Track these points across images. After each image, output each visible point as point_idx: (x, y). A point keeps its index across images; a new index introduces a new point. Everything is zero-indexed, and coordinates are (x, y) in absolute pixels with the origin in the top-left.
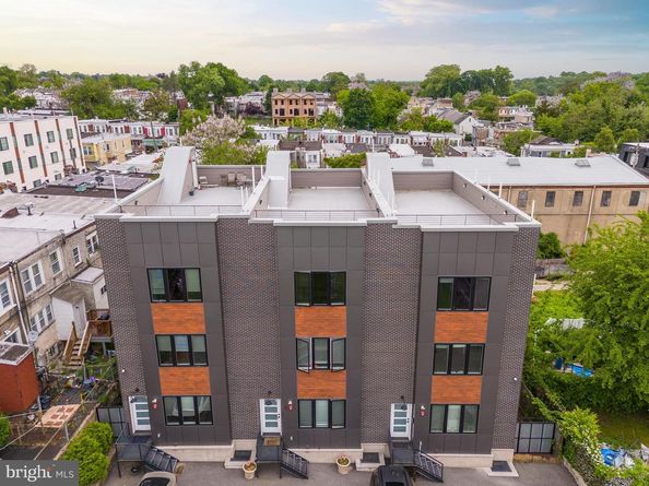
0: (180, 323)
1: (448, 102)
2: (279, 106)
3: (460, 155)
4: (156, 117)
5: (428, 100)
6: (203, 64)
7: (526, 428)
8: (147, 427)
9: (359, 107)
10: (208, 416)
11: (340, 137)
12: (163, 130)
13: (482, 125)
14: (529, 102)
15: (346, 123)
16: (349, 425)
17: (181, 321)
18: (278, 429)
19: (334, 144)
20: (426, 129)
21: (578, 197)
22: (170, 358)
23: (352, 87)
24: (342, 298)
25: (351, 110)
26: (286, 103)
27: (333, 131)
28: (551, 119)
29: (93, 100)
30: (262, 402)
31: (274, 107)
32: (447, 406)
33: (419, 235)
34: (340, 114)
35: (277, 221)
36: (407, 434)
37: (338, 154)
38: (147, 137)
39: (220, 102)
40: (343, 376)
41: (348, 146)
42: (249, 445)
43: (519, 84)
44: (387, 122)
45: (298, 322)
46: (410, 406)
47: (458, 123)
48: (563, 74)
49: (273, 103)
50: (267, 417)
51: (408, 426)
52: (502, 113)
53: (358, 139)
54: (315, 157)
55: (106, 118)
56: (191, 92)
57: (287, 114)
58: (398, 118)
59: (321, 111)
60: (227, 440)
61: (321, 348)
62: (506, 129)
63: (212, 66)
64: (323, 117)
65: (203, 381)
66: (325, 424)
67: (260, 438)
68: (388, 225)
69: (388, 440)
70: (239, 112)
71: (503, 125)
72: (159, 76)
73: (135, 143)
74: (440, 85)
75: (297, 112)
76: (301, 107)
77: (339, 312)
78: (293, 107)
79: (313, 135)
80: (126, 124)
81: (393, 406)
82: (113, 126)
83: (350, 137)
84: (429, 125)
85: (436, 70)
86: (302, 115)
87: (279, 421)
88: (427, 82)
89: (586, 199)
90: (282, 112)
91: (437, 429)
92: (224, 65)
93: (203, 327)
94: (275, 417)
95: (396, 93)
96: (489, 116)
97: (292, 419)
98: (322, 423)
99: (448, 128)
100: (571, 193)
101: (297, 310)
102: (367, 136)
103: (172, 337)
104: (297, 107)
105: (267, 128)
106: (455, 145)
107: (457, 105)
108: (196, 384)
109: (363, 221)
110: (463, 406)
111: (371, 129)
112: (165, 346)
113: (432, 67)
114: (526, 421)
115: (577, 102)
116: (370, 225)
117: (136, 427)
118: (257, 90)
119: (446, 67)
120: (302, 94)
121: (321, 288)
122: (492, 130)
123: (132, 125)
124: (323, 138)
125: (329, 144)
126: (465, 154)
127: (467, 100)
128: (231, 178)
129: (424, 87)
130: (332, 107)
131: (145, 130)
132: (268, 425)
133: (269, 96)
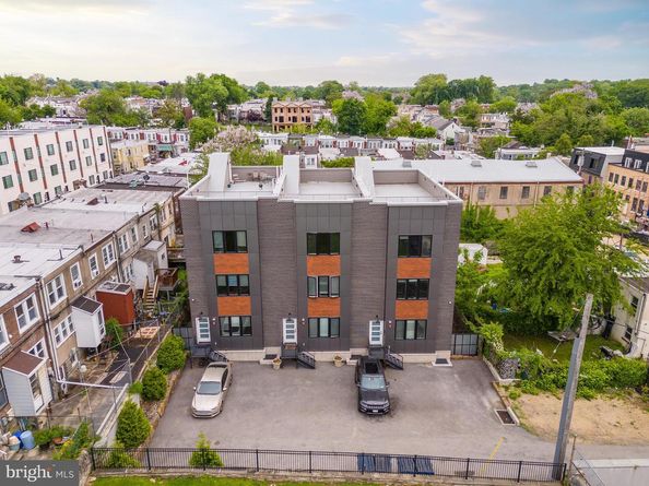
0: (232, 267)
1: (435, 109)
2: (279, 114)
3: (438, 157)
4: (167, 125)
5: (417, 108)
6: (208, 75)
7: (459, 337)
8: (208, 340)
9: (351, 115)
10: (248, 330)
11: (335, 143)
12: (175, 136)
13: (464, 131)
14: (509, 109)
15: (340, 130)
16: (341, 336)
17: (232, 265)
18: (295, 340)
19: (329, 149)
20: (412, 135)
21: (526, 190)
22: (225, 290)
23: (346, 95)
24: (337, 250)
25: (345, 118)
26: (285, 111)
27: (329, 137)
28: (524, 126)
29: (110, 110)
30: (284, 320)
31: (274, 115)
32: (406, 321)
33: (386, 208)
34: (334, 120)
35: (296, 200)
36: (381, 342)
37: (333, 158)
38: (161, 143)
39: (223, 110)
40: (338, 301)
41: (342, 150)
42: (276, 350)
43: (504, 90)
44: (378, 129)
45: (309, 265)
46: (382, 323)
47: (442, 129)
48: (547, 81)
49: (273, 111)
50: (287, 332)
51: (381, 336)
52: (485, 119)
53: (351, 144)
54: (313, 160)
55: (122, 126)
56: (197, 101)
57: (286, 122)
58: (388, 125)
59: (317, 118)
60: (261, 346)
61: (323, 283)
62: (485, 135)
63: (216, 77)
64: (319, 124)
65: (246, 306)
66: (327, 335)
67: (283, 346)
68: (367, 202)
69: (368, 346)
70: (241, 119)
71: (482, 131)
72: (161, 83)
73: (152, 148)
74: (428, 93)
75: (295, 119)
76: (299, 115)
77: (335, 259)
78: (292, 114)
79: (310, 141)
80: (141, 131)
81: (371, 322)
82: (130, 133)
83: (343, 142)
84: (415, 132)
85: (425, 79)
86: (299, 122)
87: (295, 334)
88: (416, 89)
89: (531, 193)
90: (281, 119)
91: (400, 337)
92: (227, 76)
93: (247, 269)
94: (293, 332)
95: (385, 103)
96: (471, 122)
97: (304, 331)
98: (324, 333)
99: (431, 134)
100: (520, 188)
101: (308, 257)
102: (358, 141)
103: (227, 276)
104: (295, 115)
105: (268, 134)
106: (438, 149)
107: (443, 112)
108: (241, 308)
109: (350, 200)
110: (416, 321)
111: (362, 135)
112: (222, 282)
113: (421, 76)
114: (460, 333)
115: (545, 111)
116: (355, 202)
117: (200, 339)
118: (256, 98)
119: (434, 76)
120: (300, 103)
121: (324, 243)
122: (471, 136)
123: (146, 132)
124: (319, 143)
125: (325, 149)
126: (444, 157)
127: (453, 108)
128: (256, 175)
129: (413, 95)
130: (327, 114)
131: (158, 137)
132: (288, 337)
133: (269, 104)
